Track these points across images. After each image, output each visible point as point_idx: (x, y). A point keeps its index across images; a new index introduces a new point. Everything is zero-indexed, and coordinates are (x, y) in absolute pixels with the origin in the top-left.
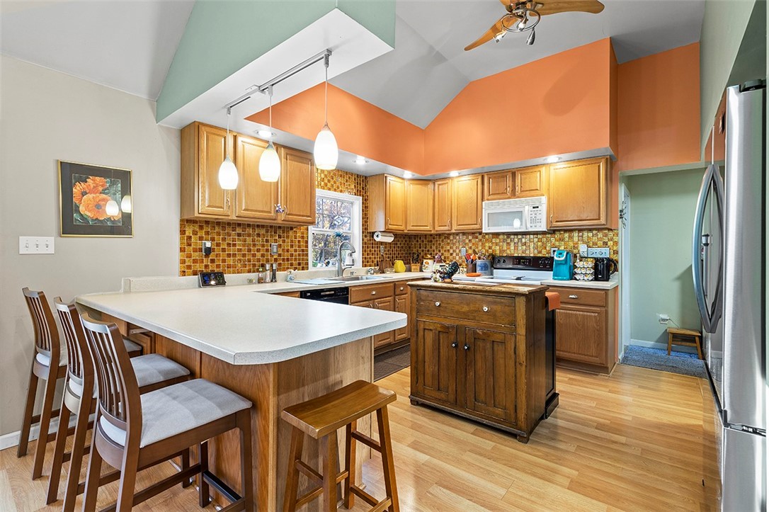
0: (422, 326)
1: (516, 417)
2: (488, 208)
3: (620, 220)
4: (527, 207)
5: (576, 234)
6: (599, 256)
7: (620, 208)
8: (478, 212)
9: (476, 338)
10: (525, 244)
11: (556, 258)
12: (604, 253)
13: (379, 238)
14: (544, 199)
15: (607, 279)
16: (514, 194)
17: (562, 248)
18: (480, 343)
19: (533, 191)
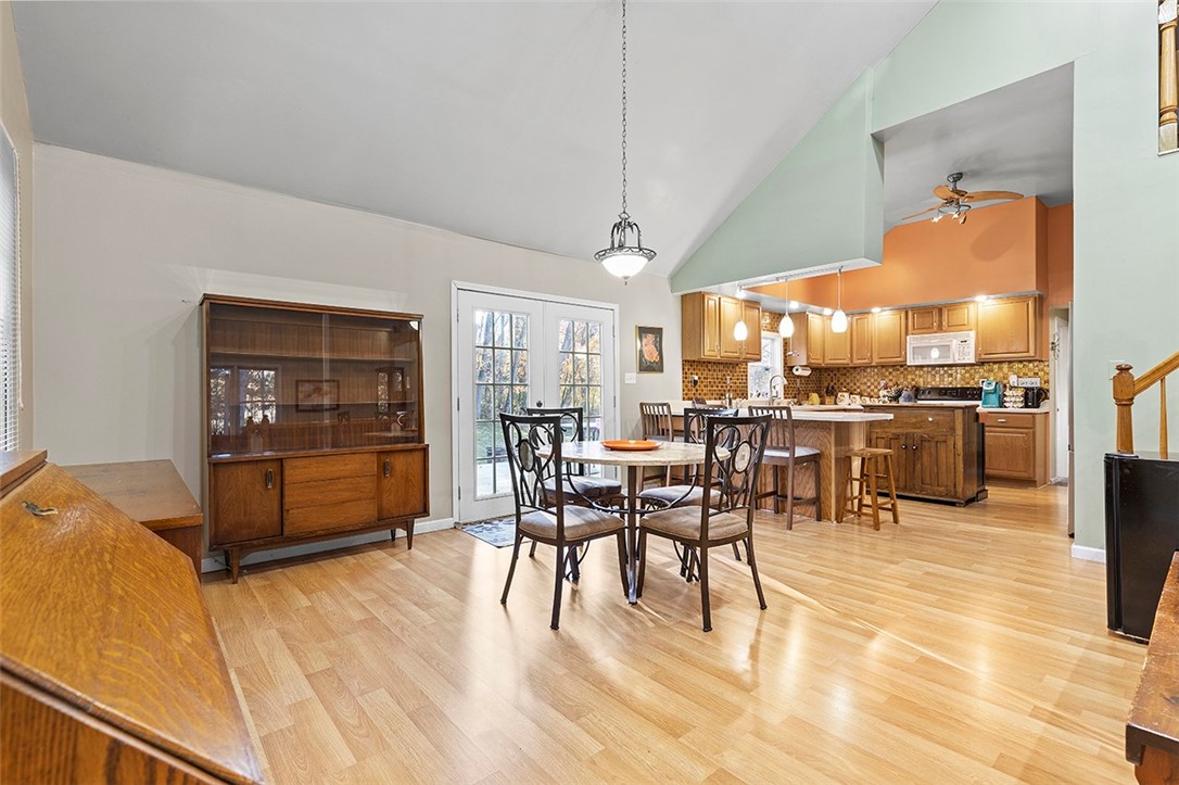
0: (874, 436)
1: (955, 491)
2: (912, 341)
3: (1051, 353)
4: (955, 341)
5: (1005, 366)
6: (1029, 386)
7: (1051, 340)
8: (902, 346)
9: (923, 440)
10: (951, 375)
11: (985, 388)
12: (1035, 382)
13: (800, 372)
14: (972, 334)
15: (1038, 407)
16: (940, 328)
17: (992, 379)
18: (926, 444)
19: (961, 327)
